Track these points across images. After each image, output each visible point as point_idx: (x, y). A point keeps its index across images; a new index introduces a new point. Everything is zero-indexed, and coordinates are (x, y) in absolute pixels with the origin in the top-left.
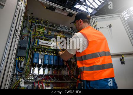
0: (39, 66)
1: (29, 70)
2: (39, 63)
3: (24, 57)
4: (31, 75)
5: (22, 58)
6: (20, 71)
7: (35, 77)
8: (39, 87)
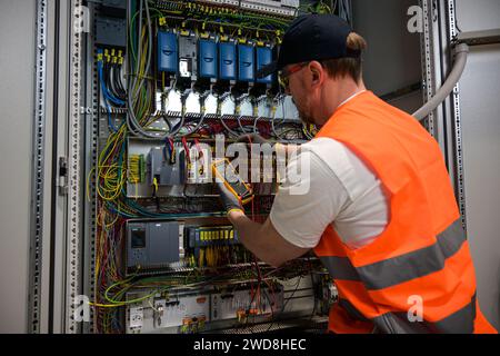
0: (183, 85)
1: (148, 98)
2: (179, 73)
3: (123, 49)
4: (158, 117)
5: (116, 54)
6: (117, 102)
7: (174, 123)
8: (188, 154)
